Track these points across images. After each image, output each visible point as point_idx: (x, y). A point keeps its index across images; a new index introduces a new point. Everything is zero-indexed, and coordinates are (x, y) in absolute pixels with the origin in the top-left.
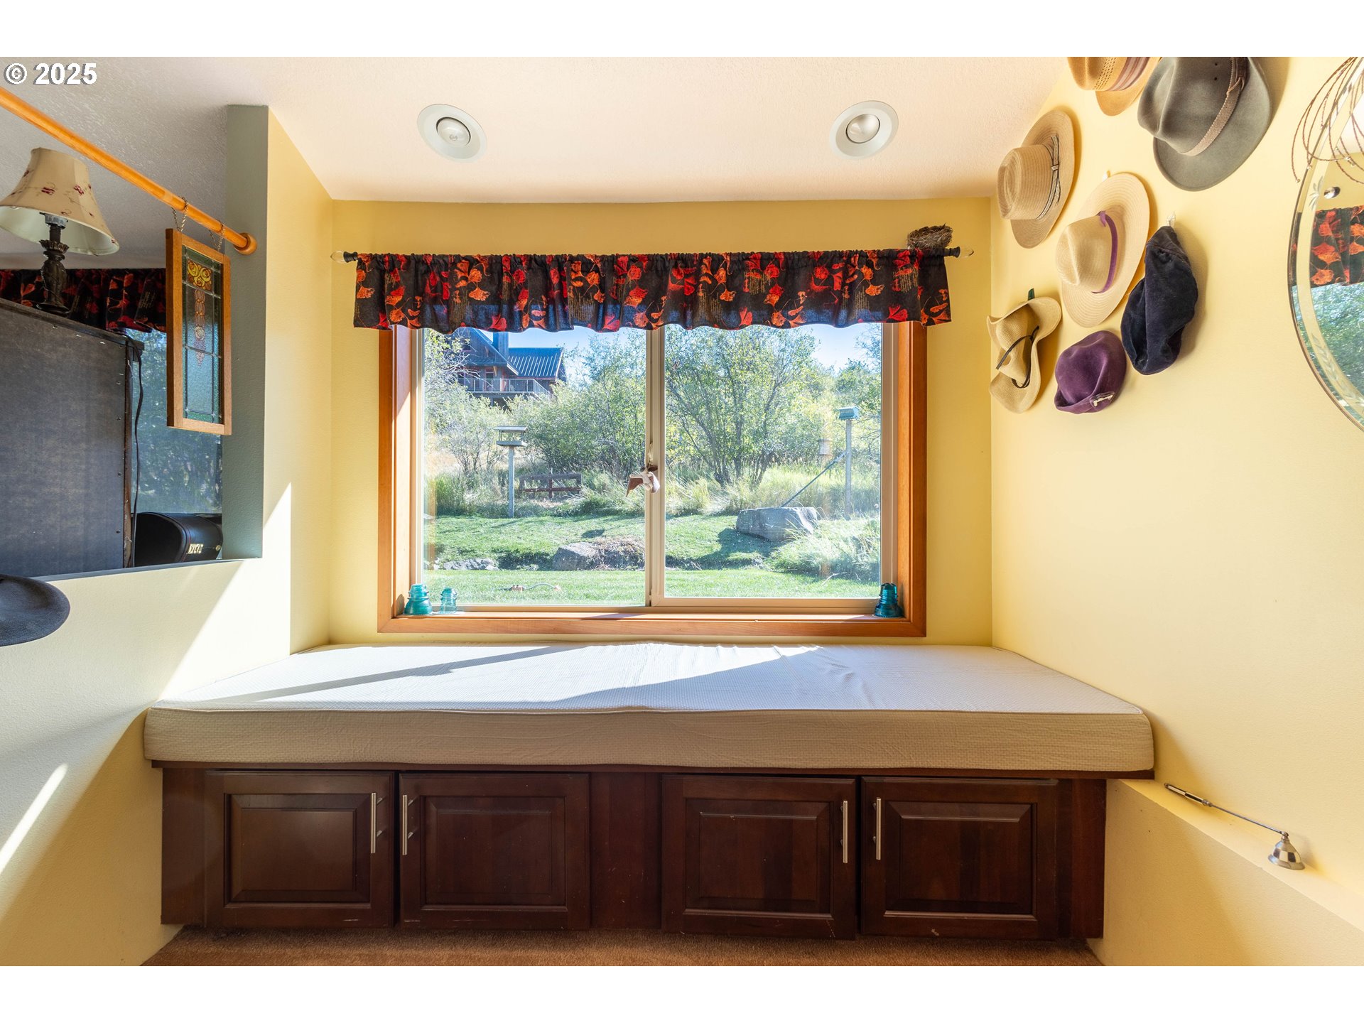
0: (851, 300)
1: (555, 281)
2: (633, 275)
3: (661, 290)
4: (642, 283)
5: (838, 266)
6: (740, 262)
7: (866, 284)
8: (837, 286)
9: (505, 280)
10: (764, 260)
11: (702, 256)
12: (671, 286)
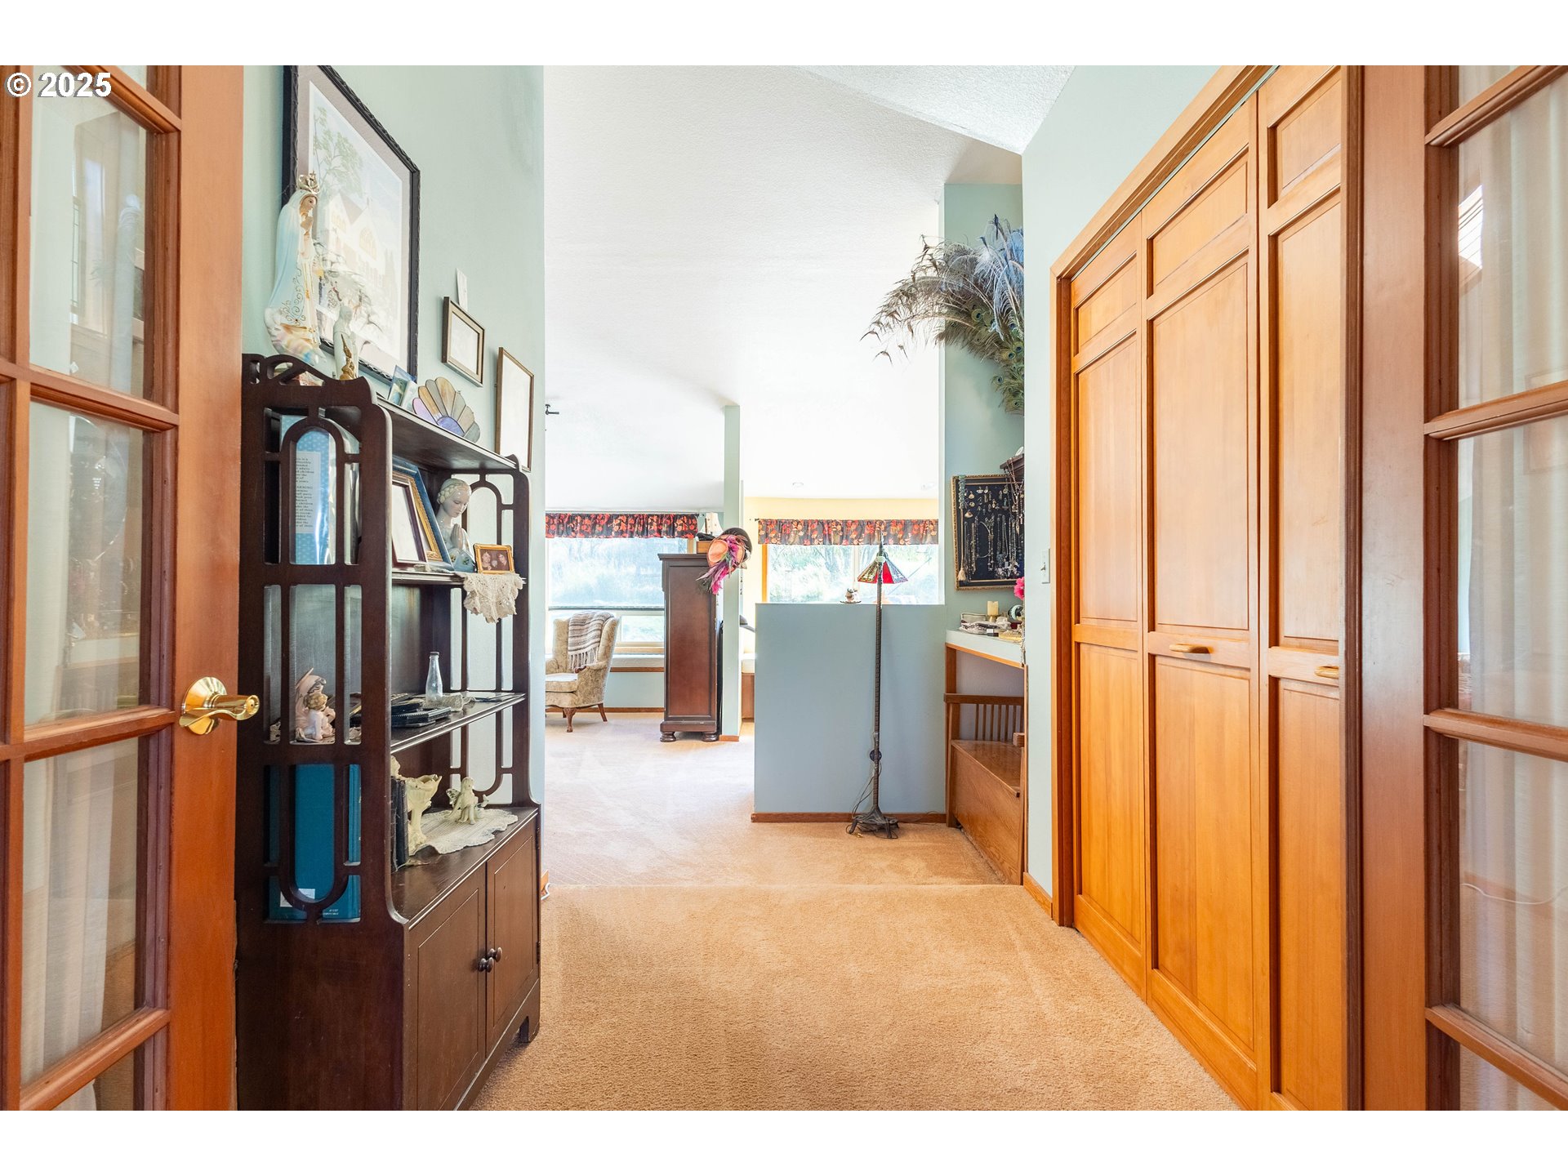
0: (926, 536)
1: (826, 529)
2: (853, 527)
3: (862, 531)
4: (856, 530)
5: (922, 525)
6: (890, 523)
7: (931, 531)
8: (921, 532)
9: (809, 528)
10: (897, 522)
11: (877, 521)
12: (866, 531)
